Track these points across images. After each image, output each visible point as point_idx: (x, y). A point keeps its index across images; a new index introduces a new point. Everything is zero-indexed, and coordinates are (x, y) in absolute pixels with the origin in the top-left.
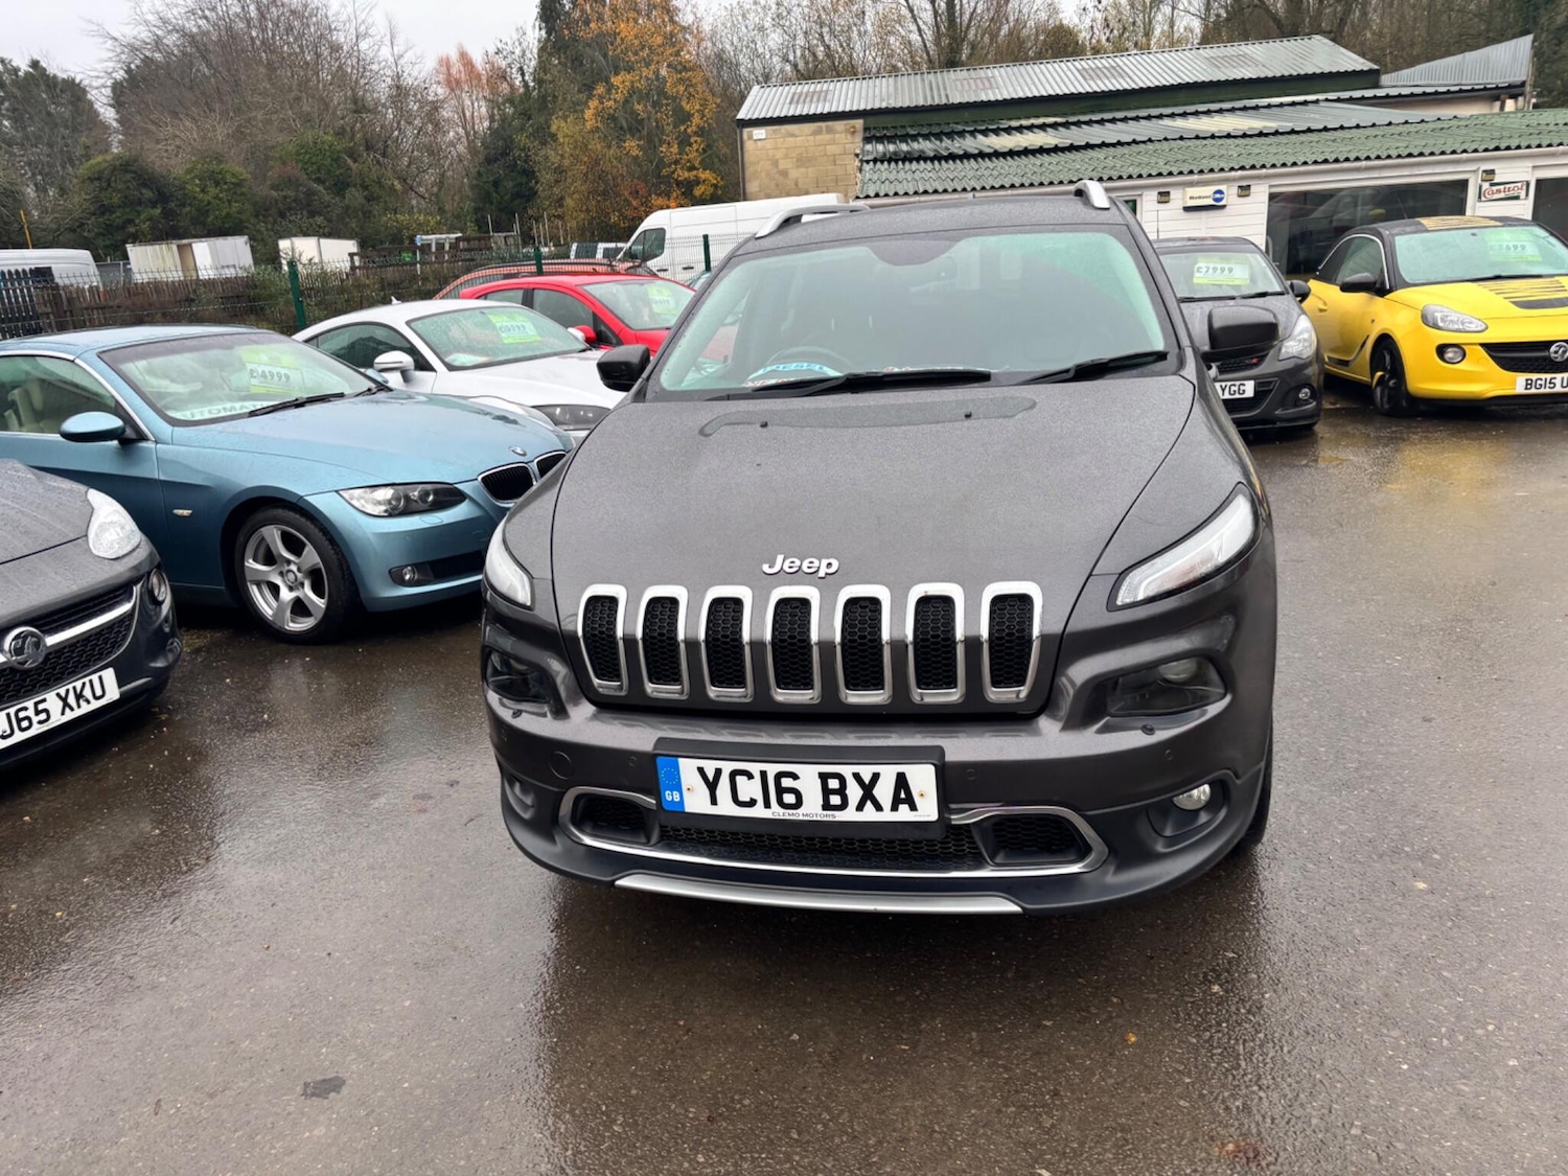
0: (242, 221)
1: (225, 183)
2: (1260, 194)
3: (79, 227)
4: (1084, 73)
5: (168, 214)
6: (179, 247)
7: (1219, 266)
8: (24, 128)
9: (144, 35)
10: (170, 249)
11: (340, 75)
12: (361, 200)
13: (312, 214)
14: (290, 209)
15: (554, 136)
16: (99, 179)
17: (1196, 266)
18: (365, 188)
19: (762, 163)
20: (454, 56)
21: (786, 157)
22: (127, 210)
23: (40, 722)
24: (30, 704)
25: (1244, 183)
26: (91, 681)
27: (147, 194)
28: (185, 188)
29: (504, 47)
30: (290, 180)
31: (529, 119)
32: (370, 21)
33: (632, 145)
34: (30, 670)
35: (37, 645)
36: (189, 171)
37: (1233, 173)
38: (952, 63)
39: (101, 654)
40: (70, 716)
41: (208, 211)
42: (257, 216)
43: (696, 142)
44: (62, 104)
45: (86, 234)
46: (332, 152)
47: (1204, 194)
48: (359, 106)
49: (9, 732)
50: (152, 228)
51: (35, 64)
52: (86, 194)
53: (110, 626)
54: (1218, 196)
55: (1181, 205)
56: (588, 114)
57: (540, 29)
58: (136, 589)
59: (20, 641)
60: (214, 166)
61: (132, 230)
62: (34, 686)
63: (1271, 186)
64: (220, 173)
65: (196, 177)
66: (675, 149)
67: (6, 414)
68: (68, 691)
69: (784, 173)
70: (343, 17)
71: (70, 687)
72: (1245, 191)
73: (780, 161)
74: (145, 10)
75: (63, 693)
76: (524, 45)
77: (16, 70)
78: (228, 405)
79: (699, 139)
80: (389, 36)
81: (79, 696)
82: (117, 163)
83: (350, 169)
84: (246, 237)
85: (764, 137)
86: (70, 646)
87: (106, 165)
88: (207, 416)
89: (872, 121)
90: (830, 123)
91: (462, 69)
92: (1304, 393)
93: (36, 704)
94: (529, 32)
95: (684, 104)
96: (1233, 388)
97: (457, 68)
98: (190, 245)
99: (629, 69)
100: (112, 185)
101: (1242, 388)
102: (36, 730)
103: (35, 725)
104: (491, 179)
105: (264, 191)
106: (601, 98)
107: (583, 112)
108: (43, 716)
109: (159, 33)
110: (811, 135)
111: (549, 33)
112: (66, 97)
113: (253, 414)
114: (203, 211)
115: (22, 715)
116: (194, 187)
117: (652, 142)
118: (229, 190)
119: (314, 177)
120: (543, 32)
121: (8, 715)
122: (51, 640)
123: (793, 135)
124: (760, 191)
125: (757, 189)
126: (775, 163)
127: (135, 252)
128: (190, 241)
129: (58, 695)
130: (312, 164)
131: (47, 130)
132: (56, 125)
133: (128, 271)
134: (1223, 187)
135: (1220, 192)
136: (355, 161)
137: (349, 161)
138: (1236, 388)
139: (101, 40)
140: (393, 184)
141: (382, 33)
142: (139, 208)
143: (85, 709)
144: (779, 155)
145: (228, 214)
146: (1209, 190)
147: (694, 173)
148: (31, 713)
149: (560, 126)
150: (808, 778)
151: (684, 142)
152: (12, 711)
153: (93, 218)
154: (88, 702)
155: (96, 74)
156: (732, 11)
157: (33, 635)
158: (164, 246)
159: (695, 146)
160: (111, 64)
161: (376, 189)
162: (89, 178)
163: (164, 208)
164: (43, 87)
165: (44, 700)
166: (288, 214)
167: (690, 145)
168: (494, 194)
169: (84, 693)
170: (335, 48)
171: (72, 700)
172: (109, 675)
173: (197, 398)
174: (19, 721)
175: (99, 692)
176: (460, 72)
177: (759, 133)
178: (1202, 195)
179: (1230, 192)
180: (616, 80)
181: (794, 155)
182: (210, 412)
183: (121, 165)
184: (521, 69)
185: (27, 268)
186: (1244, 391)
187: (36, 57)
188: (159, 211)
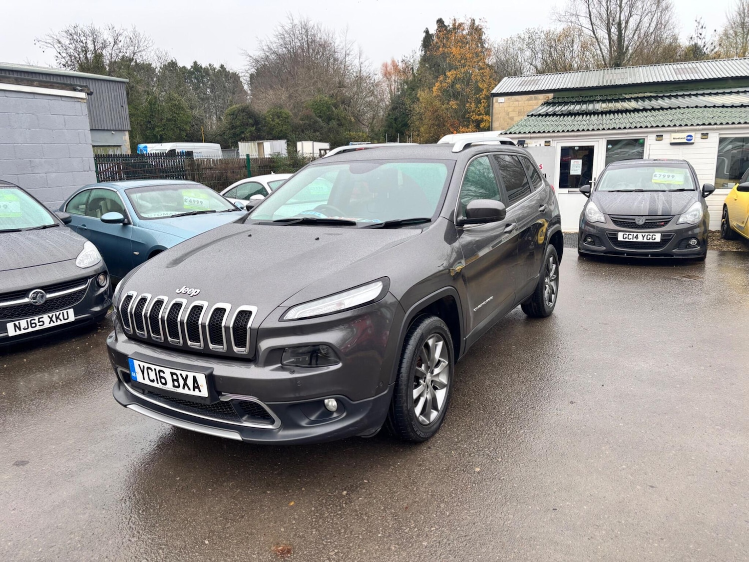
0: (286, 133)
1: (282, 117)
2: (714, 138)
3: (223, 134)
4: (677, 71)
5: (258, 130)
6: (258, 143)
7: (667, 174)
8: (215, 93)
9: (262, 55)
10: (255, 144)
11: (336, 71)
12: (336, 126)
13: (315, 131)
14: (306, 129)
15: (418, 100)
16: (233, 115)
17: (654, 174)
18: (339, 120)
19: (501, 114)
20: (389, 62)
21: (514, 111)
22: (242, 128)
23: (40, 325)
24: (36, 318)
25: (705, 132)
26: (63, 313)
27: (251, 121)
28: (266, 119)
29: (406, 59)
30: (308, 116)
31: (413, 90)
32: (352, 48)
33: (453, 104)
34: (39, 306)
35: (42, 297)
36: (268, 112)
37: (698, 127)
38: (617, 65)
39: (70, 303)
40: (52, 324)
41: (273, 129)
42: (292, 132)
43: (484, 102)
44: (230, 83)
45: (225, 137)
46: (327, 104)
47: (682, 137)
48: (341, 85)
49: (27, 327)
50: (251, 135)
51: (222, 66)
52: (227, 121)
53: (75, 293)
54: (689, 138)
55: (669, 142)
56: (435, 89)
57: (422, 51)
58: (89, 281)
59: (36, 294)
60: (278, 110)
61: (243, 136)
62: (40, 312)
63: (719, 134)
64: (280, 113)
65: (271, 114)
66: (473, 105)
67: (97, 210)
68: (53, 315)
69: (512, 119)
70: (340, 47)
71: (54, 314)
72: (705, 136)
73: (510, 113)
74: (263, 44)
75: (50, 315)
76: (415, 57)
77: (214, 69)
78: (165, 213)
79: (485, 101)
80: (359, 55)
81: (57, 318)
82: (241, 108)
83: (333, 112)
84: (286, 140)
85: (503, 101)
86: (57, 299)
87: (236, 109)
88: (157, 216)
89: (558, 94)
90: (536, 95)
91: (392, 68)
92: (693, 242)
93: (39, 319)
94: (417, 52)
95: (479, 85)
96: (649, 237)
97: (390, 67)
98: (263, 143)
99: (456, 69)
100: (238, 117)
101: (654, 237)
102: (38, 328)
103: (38, 327)
104: (394, 117)
105: (297, 121)
106: (441, 82)
107: (432, 88)
108: (41, 323)
109: (268, 54)
110: (527, 101)
111: (426, 52)
112: (232, 80)
113: (173, 216)
114: (272, 129)
115: (33, 322)
116: (269, 119)
117: (463, 103)
118: (283, 120)
119: (318, 115)
120: (423, 52)
121: (27, 321)
122: (48, 296)
123: (517, 101)
124: (499, 127)
125: (498, 126)
126: (508, 114)
127: (241, 145)
128: (263, 141)
129: (49, 316)
130: (318, 109)
131: (223, 93)
132: (226, 91)
133: (238, 153)
134: (692, 134)
135: (691, 136)
136: (336, 108)
137: (334, 109)
138: (651, 237)
139: (245, 57)
140: (351, 119)
141: (356, 53)
142: (247, 127)
143: (59, 323)
144: (510, 110)
145: (281, 130)
146: (685, 135)
147: (481, 116)
148: (36, 321)
149: (422, 94)
150: (167, 374)
151: (478, 102)
152: (29, 320)
153: (229, 130)
154: (61, 320)
155: (242, 71)
156: (507, 41)
157: (41, 293)
158: (252, 143)
159: (483, 104)
160: (248, 67)
161: (343, 121)
162: (229, 114)
163: (256, 127)
164: (224, 76)
165: (43, 317)
166: (305, 131)
167: (481, 103)
168: (394, 124)
169: (60, 317)
170: (335, 60)
171: (54, 319)
172: (71, 312)
173: (154, 209)
174: (31, 324)
175: (66, 317)
176: (391, 69)
177: (501, 99)
178: (681, 137)
179: (697, 137)
180: (448, 74)
181: (517, 110)
182: (158, 215)
183: (242, 109)
184: (412, 68)
185: (184, 152)
186: (655, 238)
187: (223, 64)
188: (254, 128)
